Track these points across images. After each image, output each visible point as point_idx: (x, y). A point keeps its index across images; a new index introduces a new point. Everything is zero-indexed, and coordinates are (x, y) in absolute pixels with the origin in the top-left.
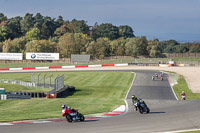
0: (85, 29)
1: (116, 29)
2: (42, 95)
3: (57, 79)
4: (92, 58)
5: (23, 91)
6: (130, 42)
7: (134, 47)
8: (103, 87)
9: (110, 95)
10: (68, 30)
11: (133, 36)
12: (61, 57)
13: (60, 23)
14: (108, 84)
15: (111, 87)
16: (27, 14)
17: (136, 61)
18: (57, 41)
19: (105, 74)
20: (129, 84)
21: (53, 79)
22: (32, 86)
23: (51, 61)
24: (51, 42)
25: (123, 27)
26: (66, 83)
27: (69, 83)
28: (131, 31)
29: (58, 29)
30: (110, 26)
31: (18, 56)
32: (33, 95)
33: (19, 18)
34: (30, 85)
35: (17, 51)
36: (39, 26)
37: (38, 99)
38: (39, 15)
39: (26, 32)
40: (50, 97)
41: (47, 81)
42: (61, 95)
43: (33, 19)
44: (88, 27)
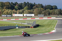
0: (42, 7)
1: (52, 6)
2: (29, 27)
3: (34, 22)
4: (44, 16)
5: (23, 26)
6: (56, 11)
7: (58, 12)
8: (48, 24)
9: (50, 27)
10: (37, 7)
11: (57, 9)
12: (35, 15)
13: (34, 5)
14: (49, 24)
15: (50, 24)
16: (24, 2)
17: (58, 16)
18: (33, 11)
19: (49, 21)
20: (56, 24)
21: (32, 22)
22: (26, 24)
23: (32, 17)
24: (32, 11)
25: (54, 6)
26: (36, 23)
27: (37, 23)
28: (57, 7)
29: (34, 7)
30: (50, 6)
31: (22, 15)
32: (26, 27)
33: (22, 3)
34: (25, 24)
35: (21, 13)
36: (28, 6)
37: (28, 28)
38: (28, 2)
39: (24, 8)
40: (31, 28)
41: (31, 23)
42: (35, 27)
43: (26, 4)
44: (43, 6)
